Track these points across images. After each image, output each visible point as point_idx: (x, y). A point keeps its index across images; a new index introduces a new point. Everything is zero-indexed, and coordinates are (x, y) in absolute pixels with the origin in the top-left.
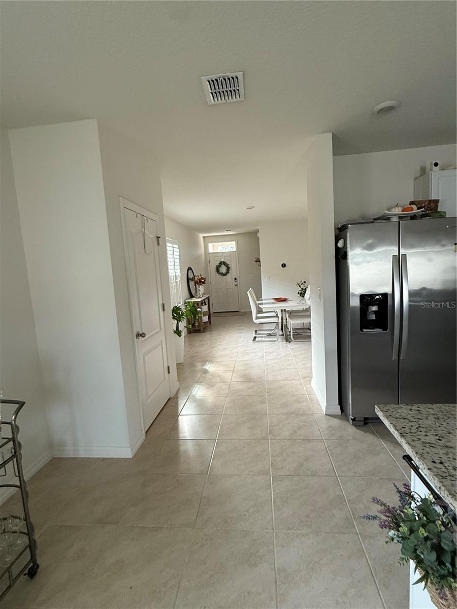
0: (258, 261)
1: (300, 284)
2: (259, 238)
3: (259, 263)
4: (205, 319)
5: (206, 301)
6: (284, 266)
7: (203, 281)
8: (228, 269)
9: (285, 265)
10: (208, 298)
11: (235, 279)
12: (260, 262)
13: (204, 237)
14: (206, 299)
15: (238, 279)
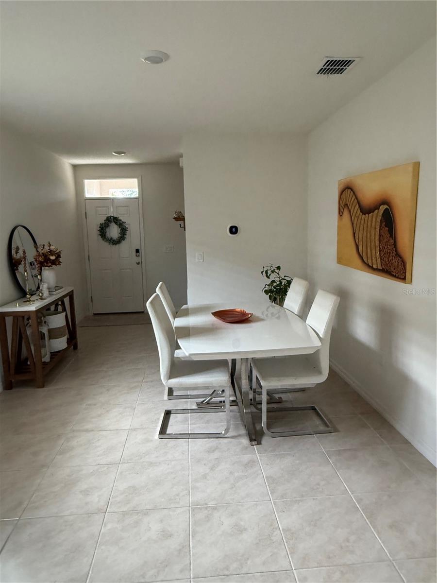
0: (180, 218)
1: (269, 272)
2: (182, 169)
3: (183, 222)
4: (60, 344)
5: (67, 301)
6: (234, 230)
7: (53, 258)
8: (124, 230)
9: (236, 228)
10: (71, 295)
11: (137, 251)
12: (183, 219)
13: (75, 167)
14: (65, 296)
15: (142, 251)
